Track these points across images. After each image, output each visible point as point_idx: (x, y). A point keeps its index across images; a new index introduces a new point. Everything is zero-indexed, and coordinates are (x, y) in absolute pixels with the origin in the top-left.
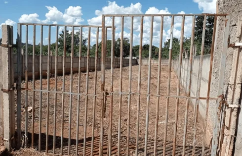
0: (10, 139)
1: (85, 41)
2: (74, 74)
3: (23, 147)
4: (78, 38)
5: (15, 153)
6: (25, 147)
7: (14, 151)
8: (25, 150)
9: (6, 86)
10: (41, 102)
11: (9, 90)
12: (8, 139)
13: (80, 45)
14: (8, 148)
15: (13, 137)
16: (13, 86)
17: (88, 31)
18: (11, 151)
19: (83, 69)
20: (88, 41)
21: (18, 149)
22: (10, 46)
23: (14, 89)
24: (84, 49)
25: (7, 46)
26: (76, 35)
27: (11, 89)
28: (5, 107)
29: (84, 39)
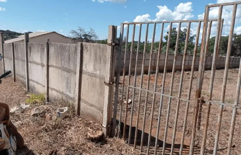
0: (107, 126)
1: (192, 38)
2: (176, 72)
3: (116, 136)
4: (185, 35)
5: (109, 140)
6: (118, 136)
7: (109, 137)
8: (117, 139)
9: (107, 80)
10: (141, 96)
11: (109, 84)
12: (105, 126)
13: (186, 43)
14: (105, 134)
15: (109, 126)
16: (113, 80)
17: (197, 28)
18: (106, 137)
19: (186, 67)
20: (195, 38)
21: (112, 137)
22: (113, 44)
23: (113, 83)
24: (190, 47)
25: (111, 45)
26: (183, 33)
27: (111, 83)
28: (105, 97)
29: (191, 36)
